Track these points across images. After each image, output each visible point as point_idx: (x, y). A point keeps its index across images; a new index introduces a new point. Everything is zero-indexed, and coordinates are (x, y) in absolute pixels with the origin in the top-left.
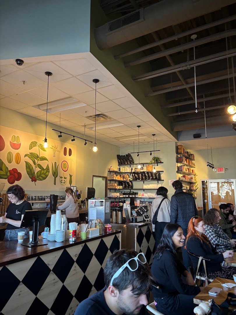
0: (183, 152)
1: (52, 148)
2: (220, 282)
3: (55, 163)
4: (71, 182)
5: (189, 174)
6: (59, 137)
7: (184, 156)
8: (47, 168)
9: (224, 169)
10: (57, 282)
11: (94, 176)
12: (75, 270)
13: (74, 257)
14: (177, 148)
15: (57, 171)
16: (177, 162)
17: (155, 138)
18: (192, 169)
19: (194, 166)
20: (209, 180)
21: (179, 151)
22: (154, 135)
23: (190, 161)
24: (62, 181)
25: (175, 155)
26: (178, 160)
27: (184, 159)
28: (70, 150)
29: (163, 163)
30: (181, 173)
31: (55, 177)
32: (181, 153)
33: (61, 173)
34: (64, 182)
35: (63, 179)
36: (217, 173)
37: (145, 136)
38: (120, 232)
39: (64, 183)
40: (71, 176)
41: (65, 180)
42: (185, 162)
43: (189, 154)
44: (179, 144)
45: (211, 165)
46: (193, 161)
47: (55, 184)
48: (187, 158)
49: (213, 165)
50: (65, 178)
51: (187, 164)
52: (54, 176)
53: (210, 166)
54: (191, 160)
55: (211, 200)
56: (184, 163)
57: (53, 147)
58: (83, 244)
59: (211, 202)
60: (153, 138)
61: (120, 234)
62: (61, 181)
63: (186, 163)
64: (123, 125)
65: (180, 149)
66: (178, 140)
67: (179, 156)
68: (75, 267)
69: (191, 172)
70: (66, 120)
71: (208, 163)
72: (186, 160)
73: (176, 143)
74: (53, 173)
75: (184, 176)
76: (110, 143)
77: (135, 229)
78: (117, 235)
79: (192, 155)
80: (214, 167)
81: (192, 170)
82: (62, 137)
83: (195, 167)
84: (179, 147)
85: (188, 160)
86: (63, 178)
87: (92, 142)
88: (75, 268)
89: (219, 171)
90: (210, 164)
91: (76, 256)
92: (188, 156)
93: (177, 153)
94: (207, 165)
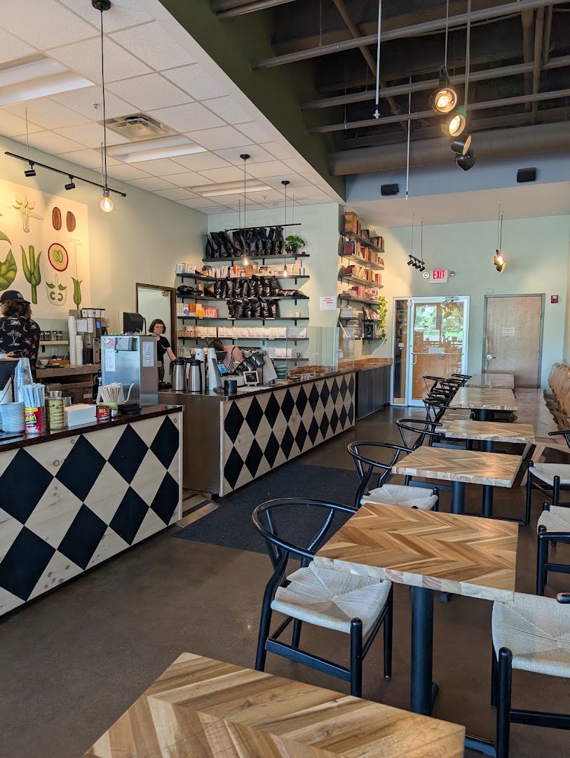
0: (355, 230)
1: (19, 208)
2: (372, 513)
3: (31, 248)
4: (77, 299)
5: (369, 285)
6: (27, 176)
7: (358, 240)
8: (9, 259)
9: (446, 273)
10: (5, 521)
11: (138, 285)
12: (55, 494)
13: (52, 466)
14: (343, 220)
15: (37, 269)
16: (342, 254)
17: (290, 191)
18: (375, 272)
19: (380, 265)
20: (411, 298)
21: (348, 227)
22: (286, 183)
23: (373, 254)
24: (53, 296)
25: (337, 236)
26: (345, 250)
27: (358, 246)
28: (70, 216)
29: (308, 256)
30: (348, 281)
31: (34, 283)
32: (351, 233)
33: (48, 273)
34: (60, 297)
35: (56, 290)
36: (431, 282)
37: (266, 185)
38: (180, 409)
39: (60, 300)
40: (77, 284)
41: (63, 292)
42: (361, 254)
43: (371, 236)
44: (348, 210)
45: (417, 262)
46: (380, 255)
47: (35, 301)
48: (364, 245)
49: (423, 263)
50: (61, 288)
51: (365, 259)
52: (30, 281)
53: (415, 265)
54: (376, 250)
55: (412, 344)
56: (358, 257)
57: (19, 206)
58: (76, 438)
59: (412, 348)
60: (283, 191)
61: (180, 415)
62: (51, 296)
63: (361, 257)
64: (205, 150)
65: (349, 222)
66: (345, 200)
67: (347, 240)
68: (56, 488)
69: (374, 279)
70: (46, 130)
71: (410, 256)
72: (363, 250)
73: (341, 207)
74: (28, 276)
75: (356, 289)
76: (180, 202)
77: (222, 403)
78: (172, 417)
79: (378, 238)
80: (424, 268)
81: (377, 275)
82: (35, 175)
83: (383, 269)
84: (347, 217)
85: (367, 250)
86: (57, 287)
87: (124, 195)
88: (55, 491)
89: (436, 276)
90: (415, 260)
91: (57, 463)
92: (367, 241)
93: (343, 232)
94: (409, 263)
